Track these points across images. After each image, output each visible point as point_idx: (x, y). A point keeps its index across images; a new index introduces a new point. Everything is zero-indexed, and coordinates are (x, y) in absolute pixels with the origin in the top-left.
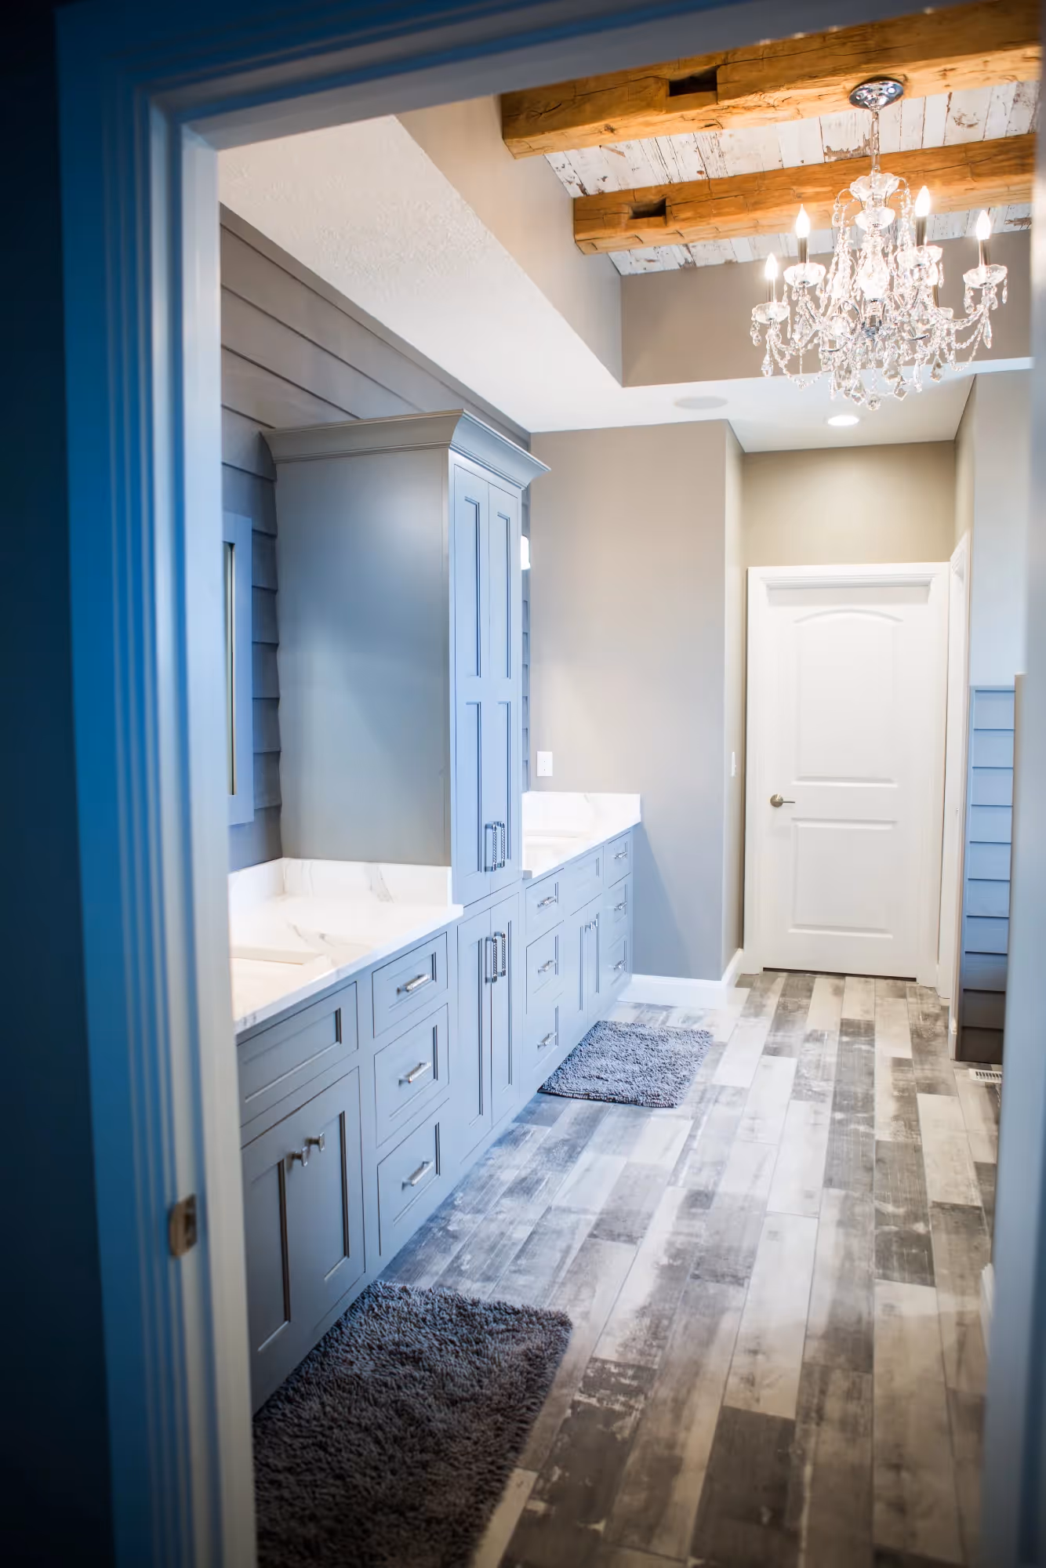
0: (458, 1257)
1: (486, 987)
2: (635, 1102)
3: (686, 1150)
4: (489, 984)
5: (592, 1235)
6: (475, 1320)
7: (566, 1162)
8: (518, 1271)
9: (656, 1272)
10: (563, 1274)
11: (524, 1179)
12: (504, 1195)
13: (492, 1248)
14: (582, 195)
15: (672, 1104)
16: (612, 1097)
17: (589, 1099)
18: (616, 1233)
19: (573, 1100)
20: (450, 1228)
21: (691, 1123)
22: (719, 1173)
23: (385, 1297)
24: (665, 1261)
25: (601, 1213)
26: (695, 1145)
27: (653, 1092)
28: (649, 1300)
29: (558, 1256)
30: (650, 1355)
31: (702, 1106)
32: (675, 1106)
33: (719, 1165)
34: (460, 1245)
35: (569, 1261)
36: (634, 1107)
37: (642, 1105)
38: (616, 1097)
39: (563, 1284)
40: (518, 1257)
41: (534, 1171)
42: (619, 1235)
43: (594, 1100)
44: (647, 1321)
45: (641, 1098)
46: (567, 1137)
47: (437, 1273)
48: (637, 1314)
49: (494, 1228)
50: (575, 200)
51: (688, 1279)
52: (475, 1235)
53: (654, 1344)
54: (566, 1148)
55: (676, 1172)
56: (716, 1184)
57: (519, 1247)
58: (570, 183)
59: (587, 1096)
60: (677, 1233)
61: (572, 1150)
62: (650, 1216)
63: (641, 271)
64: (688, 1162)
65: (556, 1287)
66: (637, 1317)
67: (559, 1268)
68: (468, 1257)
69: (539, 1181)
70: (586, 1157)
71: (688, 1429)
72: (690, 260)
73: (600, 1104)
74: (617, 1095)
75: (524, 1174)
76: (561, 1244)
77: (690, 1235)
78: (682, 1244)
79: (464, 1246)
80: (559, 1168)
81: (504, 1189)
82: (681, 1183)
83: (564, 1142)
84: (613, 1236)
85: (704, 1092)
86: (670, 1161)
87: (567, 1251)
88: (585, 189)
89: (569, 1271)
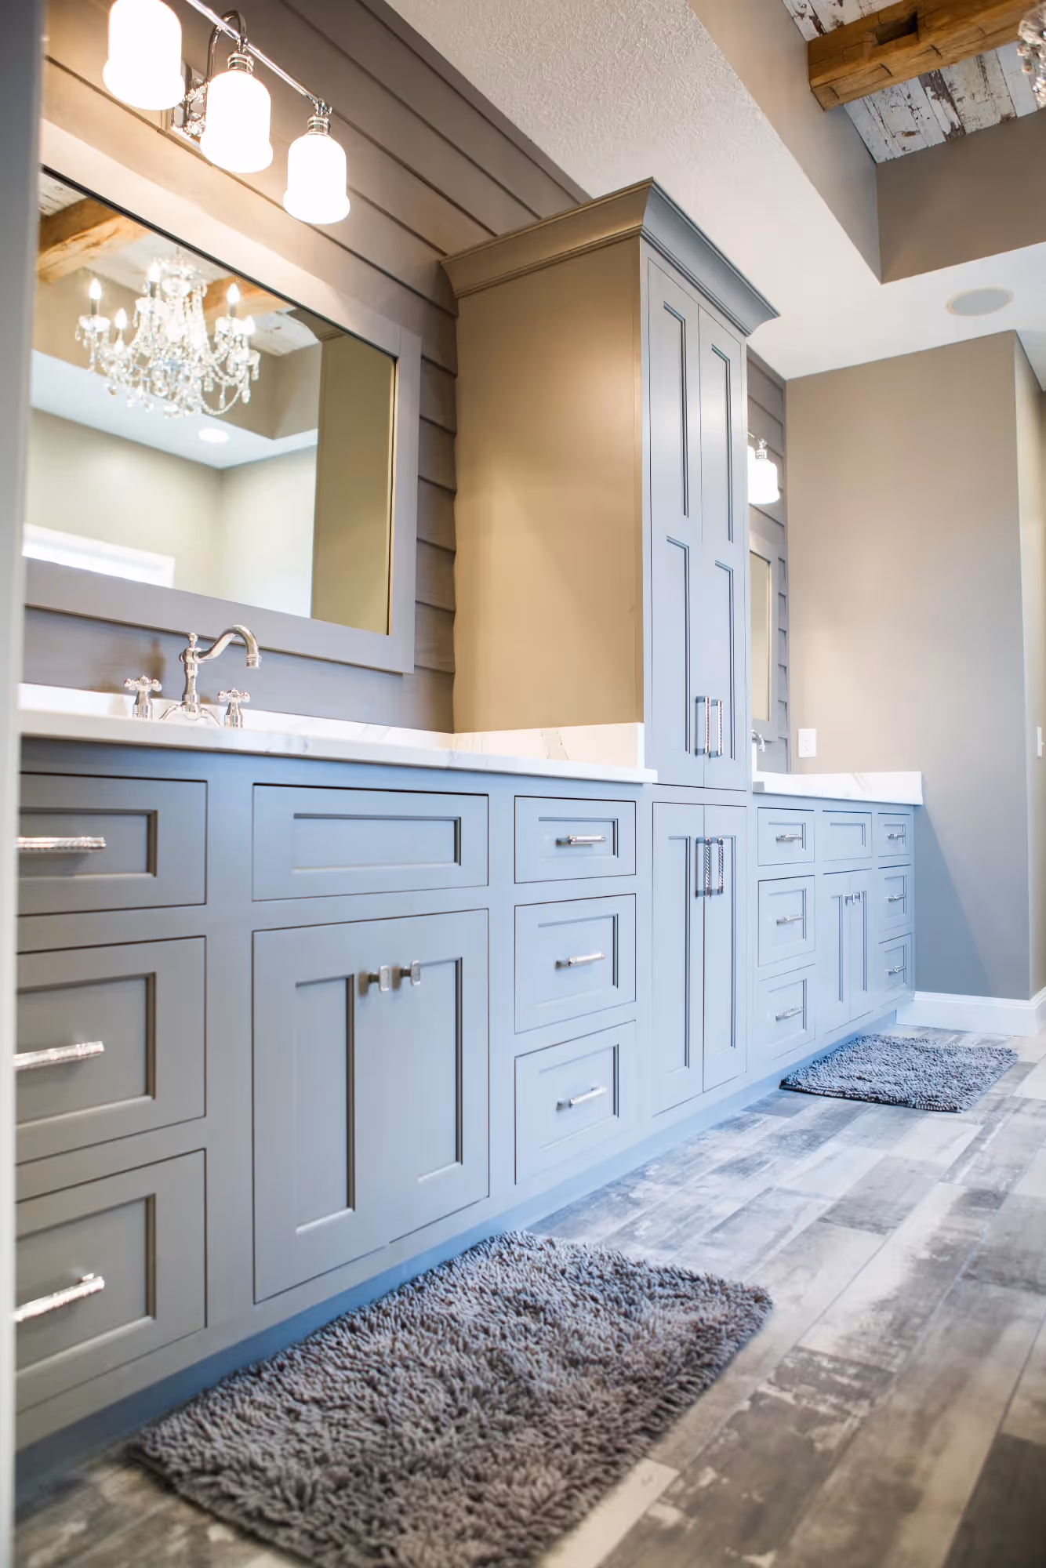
0: (634, 1223)
1: (696, 904)
2: (904, 1103)
3: (970, 1150)
4: (701, 898)
5: (822, 1220)
6: (635, 1280)
7: (803, 1149)
8: (713, 1244)
9: (912, 1265)
10: (773, 1253)
11: (743, 1160)
12: (714, 1172)
13: (681, 1220)
14: (817, 34)
15: (956, 1108)
16: (874, 1095)
17: (844, 1098)
18: (858, 1220)
19: (823, 1098)
20: (633, 1195)
21: (980, 1128)
22: (1015, 1176)
23: (520, 1245)
24: (925, 1255)
25: (843, 1199)
26: (983, 1147)
27: (929, 1093)
28: (895, 1293)
29: (771, 1235)
30: (885, 1353)
31: (999, 1114)
32: (959, 1110)
33: (1018, 1169)
34: (643, 1211)
35: (784, 1243)
36: (902, 1109)
37: (914, 1107)
38: (880, 1096)
39: (772, 1263)
40: (716, 1229)
41: (759, 1154)
42: (862, 1223)
43: (851, 1098)
44: (888, 1316)
45: (913, 1099)
46: (810, 1128)
47: (600, 1235)
48: (873, 1307)
49: (689, 1202)
50: (810, 44)
51: (958, 1278)
52: (663, 1204)
53: (895, 1342)
54: (805, 1137)
55: (953, 1170)
56: (1009, 1186)
57: (720, 1221)
58: (802, 16)
59: (843, 1095)
60: (944, 1228)
61: (813, 1139)
62: (909, 1208)
63: (899, 154)
64: (972, 1161)
65: (761, 1265)
66: (873, 1310)
67: (770, 1246)
68: (646, 1223)
69: (761, 1164)
70: (830, 1147)
71: (937, 1452)
72: (957, 125)
73: (860, 1103)
74: (881, 1093)
75: (743, 1154)
76: (780, 1224)
77: (967, 1232)
78: (951, 1240)
79: (645, 1213)
80: (793, 1154)
81: (715, 1166)
82: (958, 1181)
83: (803, 1132)
84: (852, 1223)
85: (1002, 1101)
86: (947, 1159)
87: (782, 1234)
88: (820, 24)
89: (782, 1252)
